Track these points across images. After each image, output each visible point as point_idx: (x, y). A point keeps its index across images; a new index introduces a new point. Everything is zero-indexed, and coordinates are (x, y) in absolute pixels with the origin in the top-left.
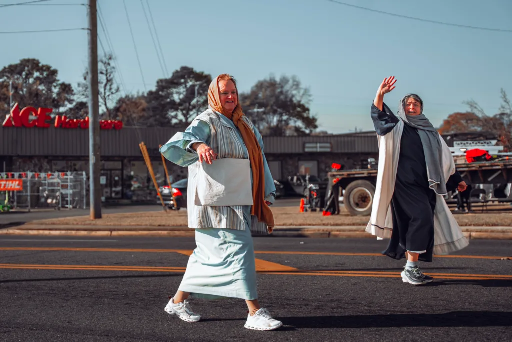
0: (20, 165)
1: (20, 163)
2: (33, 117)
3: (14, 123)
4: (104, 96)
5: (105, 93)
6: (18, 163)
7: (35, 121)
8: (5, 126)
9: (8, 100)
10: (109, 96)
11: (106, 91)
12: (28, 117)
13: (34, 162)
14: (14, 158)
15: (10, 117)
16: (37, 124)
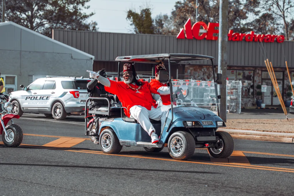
0: (190, 73)
1: (191, 70)
2: (202, 31)
3: (186, 36)
4: (283, 10)
5: (284, 6)
6: (189, 71)
7: (204, 34)
8: (178, 38)
9: (194, 13)
10: (287, 9)
11: (285, 4)
12: (199, 31)
13: (203, 70)
14: (186, 66)
15: (183, 31)
16: (206, 37)
